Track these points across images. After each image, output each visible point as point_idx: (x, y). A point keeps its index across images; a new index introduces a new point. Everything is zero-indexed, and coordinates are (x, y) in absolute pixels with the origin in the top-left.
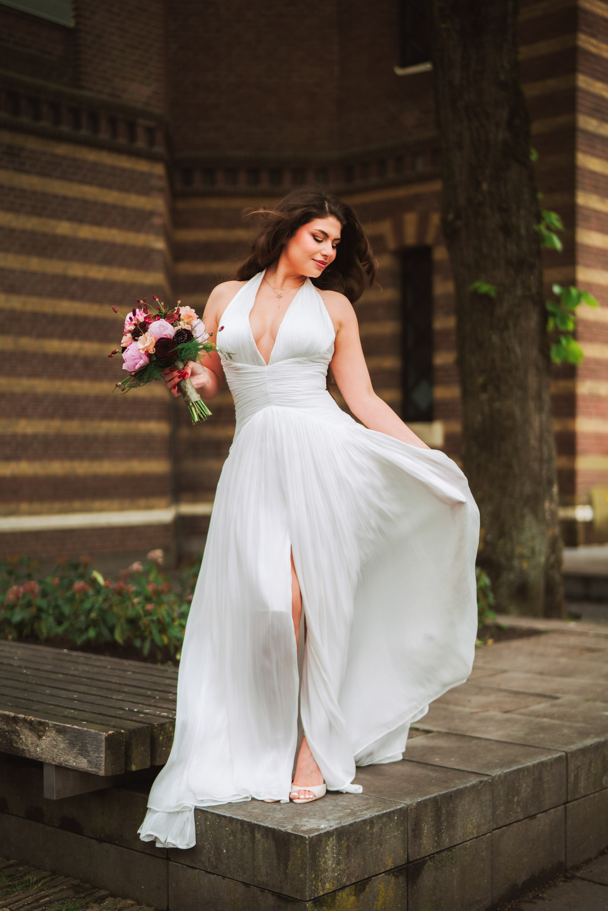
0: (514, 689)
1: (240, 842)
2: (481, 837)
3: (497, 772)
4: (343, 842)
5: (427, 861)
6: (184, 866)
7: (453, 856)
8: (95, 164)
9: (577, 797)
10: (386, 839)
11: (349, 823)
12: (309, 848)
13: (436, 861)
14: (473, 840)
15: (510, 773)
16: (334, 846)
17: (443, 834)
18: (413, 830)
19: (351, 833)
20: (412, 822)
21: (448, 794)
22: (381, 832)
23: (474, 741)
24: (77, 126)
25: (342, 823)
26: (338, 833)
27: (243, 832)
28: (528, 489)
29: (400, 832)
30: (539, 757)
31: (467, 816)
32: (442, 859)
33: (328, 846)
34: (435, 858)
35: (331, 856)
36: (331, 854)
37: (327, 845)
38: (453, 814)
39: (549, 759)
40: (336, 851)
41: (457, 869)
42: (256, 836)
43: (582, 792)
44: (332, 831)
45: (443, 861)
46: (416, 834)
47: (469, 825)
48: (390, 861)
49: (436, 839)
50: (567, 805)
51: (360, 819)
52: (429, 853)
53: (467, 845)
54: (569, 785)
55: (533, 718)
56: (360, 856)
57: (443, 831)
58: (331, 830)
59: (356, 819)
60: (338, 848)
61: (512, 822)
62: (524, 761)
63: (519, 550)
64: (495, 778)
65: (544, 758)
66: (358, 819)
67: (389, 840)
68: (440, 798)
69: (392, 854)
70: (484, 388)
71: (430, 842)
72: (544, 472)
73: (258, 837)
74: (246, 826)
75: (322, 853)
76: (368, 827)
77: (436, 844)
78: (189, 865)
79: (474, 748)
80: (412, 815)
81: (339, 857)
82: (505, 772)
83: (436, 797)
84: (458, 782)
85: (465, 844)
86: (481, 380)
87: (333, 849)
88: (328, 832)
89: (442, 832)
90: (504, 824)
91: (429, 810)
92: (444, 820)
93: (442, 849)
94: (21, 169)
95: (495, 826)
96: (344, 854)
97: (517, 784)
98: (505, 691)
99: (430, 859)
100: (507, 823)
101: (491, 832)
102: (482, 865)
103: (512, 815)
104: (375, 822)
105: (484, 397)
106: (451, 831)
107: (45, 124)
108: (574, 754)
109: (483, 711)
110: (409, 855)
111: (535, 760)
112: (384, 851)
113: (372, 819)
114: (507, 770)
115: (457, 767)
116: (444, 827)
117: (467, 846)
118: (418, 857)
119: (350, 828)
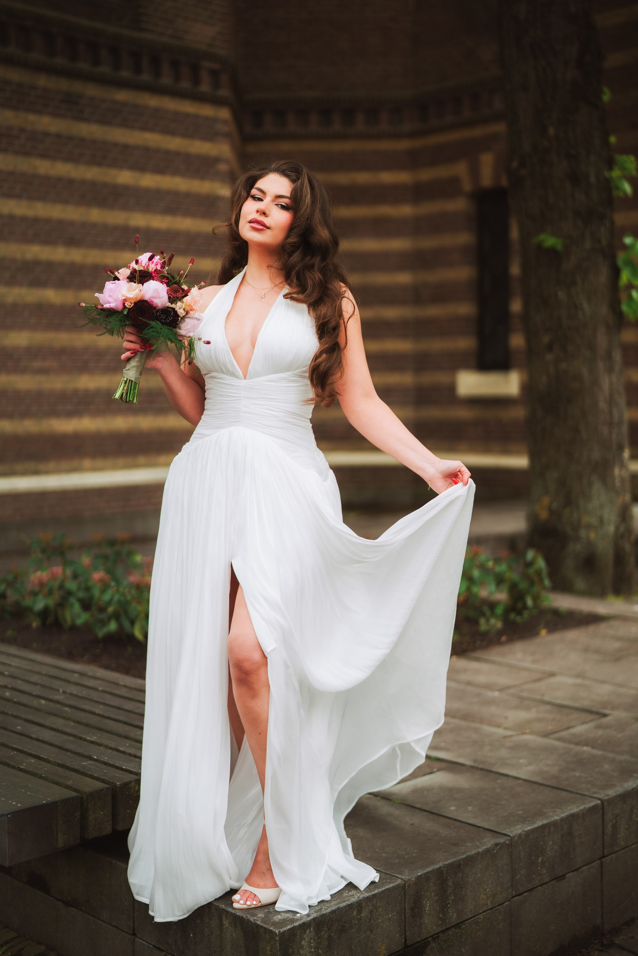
0: (559, 702)
1: (207, 928)
2: (497, 907)
3: (517, 830)
4: (323, 933)
5: (429, 943)
6: (151, 946)
7: (462, 933)
8: (157, 110)
9: (616, 849)
10: (378, 923)
11: (331, 910)
12: (280, 945)
13: (441, 941)
14: (486, 912)
15: (533, 831)
16: (311, 938)
17: (449, 910)
18: (412, 909)
19: (333, 921)
20: (411, 900)
21: (455, 863)
22: (371, 915)
23: (500, 781)
24: (138, 70)
25: (323, 910)
26: (317, 923)
27: (211, 916)
28: (596, 455)
29: (395, 914)
30: (569, 808)
31: (479, 886)
32: (449, 939)
33: (305, 939)
34: (440, 938)
35: (307, 951)
36: (308, 948)
37: (302, 939)
38: (462, 884)
39: (581, 810)
40: (314, 945)
41: (468, 947)
42: (224, 922)
43: (622, 843)
44: (310, 921)
45: (450, 940)
46: (416, 913)
47: (482, 896)
48: (383, 948)
49: (441, 916)
50: (603, 860)
51: (344, 904)
52: (432, 934)
53: (480, 918)
54: (606, 837)
55: (572, 746)
56: (344, 947)
57: (449, 906)
58: (307, 921)
59: (339, 903)
60: (317, 941)
61: (535, 886)
62: (551, 814)
63: (586, 519)
64: (514, 838)
65: (574, 809)
66: (342, 904)
67: (381, 924)
68: (445, 869)
69: (386, 940)
70: (550, 348)
71: (434, 920)
72: (614, 436)
73: (226, 925)
74: (213, 910)
75: (296, 950)
76: (355, 912)
77: (440, 922)
78: (156, 946)
79: (498, 790)
80: (411, 892)
81: (317, 951)
82: (526, 829)
83: (440, 868)
84: (470, 845)
85: (477, 918)
86: (546, 339)
87: (310, 943)
88: (304, 924)
89: (448, 908)
90: (526, 890)
91: (432, 884)
92: (451, 893)
93: (448, 927)
94: (80, 117)
95: (514, 893)
96: (325, 947)
97: (542, 843)
98: (548, 703)
99: (434, 939)
100: (530, 888)
101: (509, 901)
102: (498, 940)
103: (536, 878)
104: (363, 905)
105: (550, 357)
106: (460, 905)
107: (104, 69)
108: (611, 801)
109: (517, 735)
110: (407, 938)
111: (564, 813)
112: (375, 938)
113: (360, 903)
114: (529, 828)
115: (471, 821)
116: (450, 902)
117: (479, 920)
118: (419, 939)
119: (332, 916)
